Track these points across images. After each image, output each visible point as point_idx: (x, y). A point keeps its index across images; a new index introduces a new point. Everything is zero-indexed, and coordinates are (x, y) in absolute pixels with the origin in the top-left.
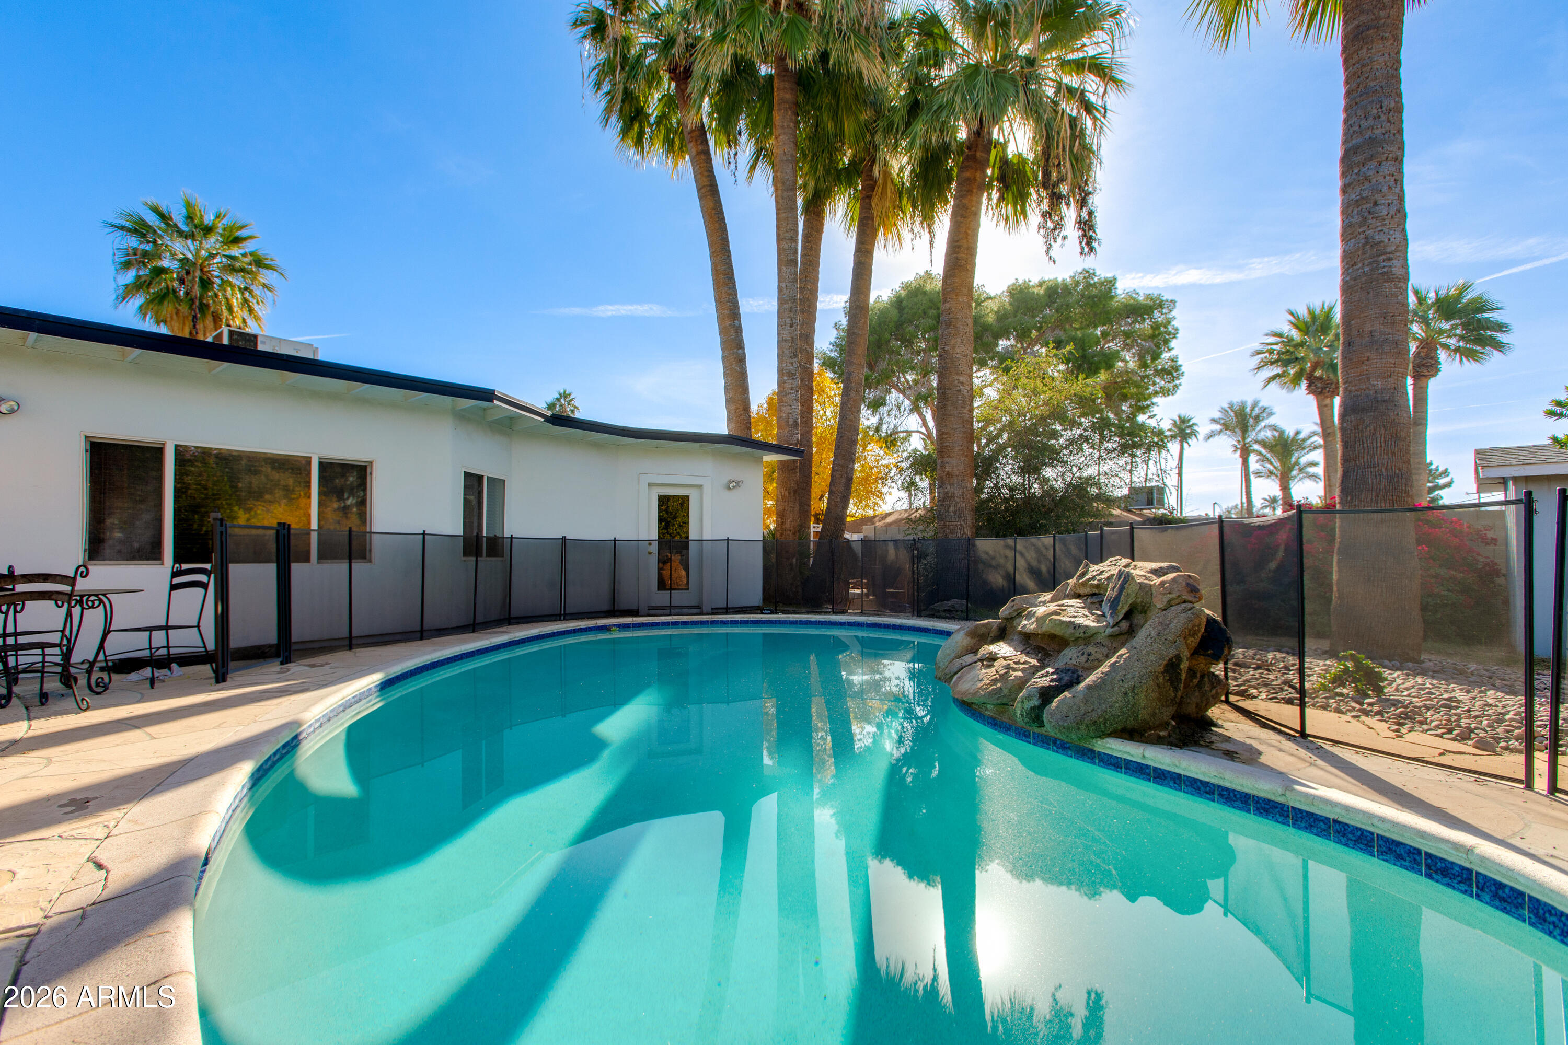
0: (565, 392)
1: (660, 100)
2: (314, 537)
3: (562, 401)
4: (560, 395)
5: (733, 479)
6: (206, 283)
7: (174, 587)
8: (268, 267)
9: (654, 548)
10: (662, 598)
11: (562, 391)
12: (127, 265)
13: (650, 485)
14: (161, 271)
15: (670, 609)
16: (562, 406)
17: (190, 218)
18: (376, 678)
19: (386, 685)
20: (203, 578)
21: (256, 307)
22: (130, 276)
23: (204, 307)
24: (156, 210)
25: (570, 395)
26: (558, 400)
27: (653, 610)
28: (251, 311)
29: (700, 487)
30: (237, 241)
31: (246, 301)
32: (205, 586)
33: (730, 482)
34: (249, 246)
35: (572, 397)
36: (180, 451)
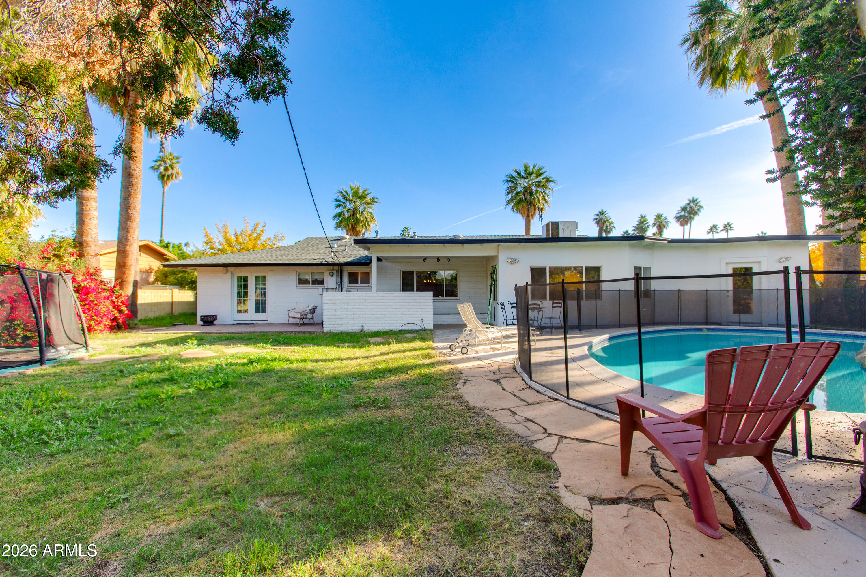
0: (693, 198)
1: (737, 55)
2: (584, 292)
3: (692, 204)
4: (690, 201)
5: (783, 256)
6: (531, 194)
7: (553, 307)
8: (551, 181)
9: (731, 294)
10: (736, 318)
11: (691, 199)
12: (508, 193)
13: (727, 263)
14: (518, 193)
15: (739, 323)
16: (691, 207)
17: (526, 171)
18: (606, 336)
19: (610, 339)
20: (560, 305)
21: (547, 198)
22: (510, 197)
23: (531, 202)
24: (516, 171)
25: (696, 200)
26: (689, 204)
27: (729, 323)
28: (545, 200)
29: (759, 262)
30: (541, 174)
31: (544, 196)
32: (560, 307)
33: (781, 258)
34: (544, 176)
35: (698, 201)
36: (550, 268)
